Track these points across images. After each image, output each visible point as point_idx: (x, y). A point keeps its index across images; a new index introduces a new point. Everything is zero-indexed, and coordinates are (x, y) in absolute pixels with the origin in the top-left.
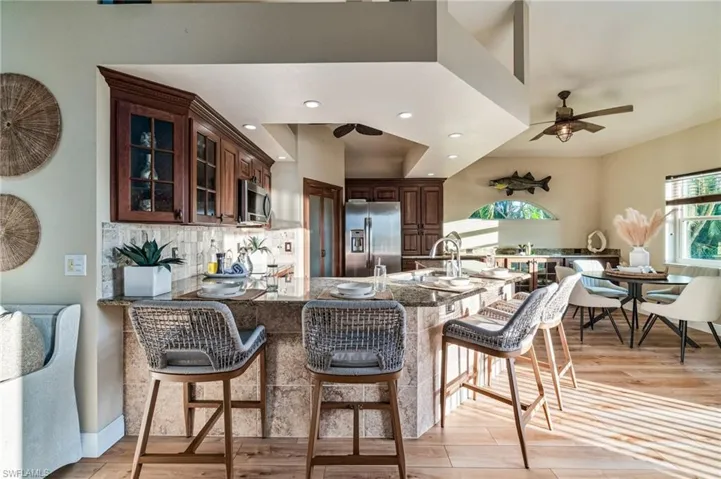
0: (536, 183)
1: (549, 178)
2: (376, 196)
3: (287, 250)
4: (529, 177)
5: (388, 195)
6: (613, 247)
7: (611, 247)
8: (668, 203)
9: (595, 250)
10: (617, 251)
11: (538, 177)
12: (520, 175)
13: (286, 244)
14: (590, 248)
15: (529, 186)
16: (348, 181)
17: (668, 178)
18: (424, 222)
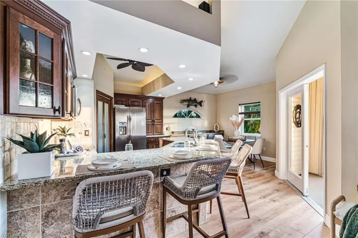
0: (197, 103)
1: (202, 101)
2: (130, 104)
3: (86, 135)
4: (195, 100)
5: (136, 104)
6: (221, 129)
7: (221, 130)
8: (240, 114)
9: (216, 131)
10: (223, 131)
11: (199, 100)
12: (192, 99)
13: (85, 131)
14: (215, 130)
15: (195, 104)
16: (115, 94)
17: (240, 105)
18: (154, 119)
